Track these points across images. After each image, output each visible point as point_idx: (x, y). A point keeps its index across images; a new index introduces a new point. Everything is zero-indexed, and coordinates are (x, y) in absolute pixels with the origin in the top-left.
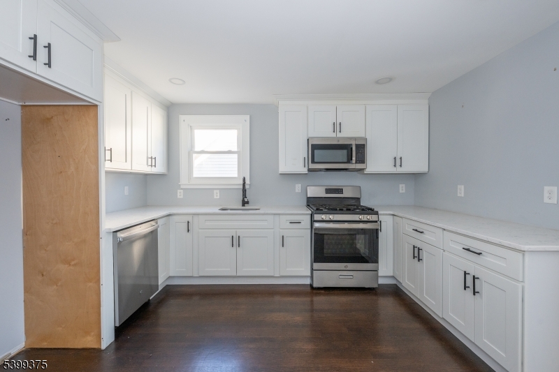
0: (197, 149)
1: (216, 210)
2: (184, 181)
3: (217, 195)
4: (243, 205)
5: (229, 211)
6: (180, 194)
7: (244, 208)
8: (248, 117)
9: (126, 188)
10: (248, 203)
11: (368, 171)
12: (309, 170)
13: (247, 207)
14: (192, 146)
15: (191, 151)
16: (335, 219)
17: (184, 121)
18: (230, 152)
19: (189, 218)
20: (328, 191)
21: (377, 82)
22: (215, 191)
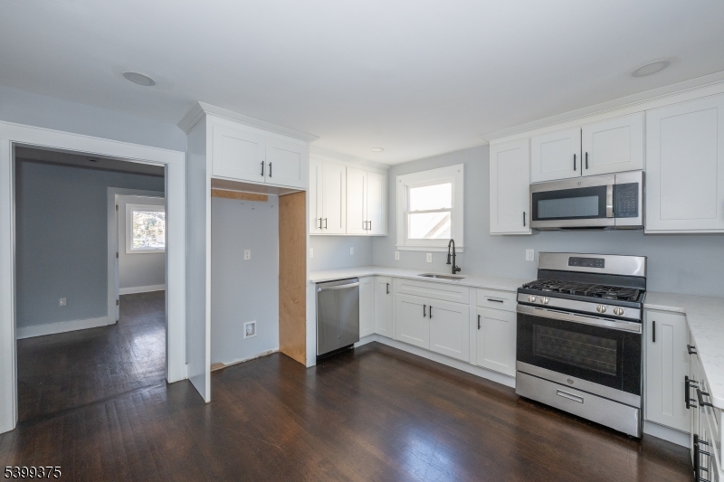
0: (412, 209)
1: (414, 275)
2: (400, 243)
3: (429, 259)
4: (454, 272)
5: (434, 279)
6: (397, 256)
7: (454, 275)
8: (461, 167)
9: (352, 249)
10: (459, 270)
11: (649, 229)
12: (536, 230)
13: (458, 275)
14: (408, 206)
15: (407, 212)
16: (550, 304)
17: (401, 180)
18: (443, 210)
19: (389, 281)
20: (572, 261)
21: (636, 74)
22: (428, 254)
